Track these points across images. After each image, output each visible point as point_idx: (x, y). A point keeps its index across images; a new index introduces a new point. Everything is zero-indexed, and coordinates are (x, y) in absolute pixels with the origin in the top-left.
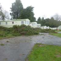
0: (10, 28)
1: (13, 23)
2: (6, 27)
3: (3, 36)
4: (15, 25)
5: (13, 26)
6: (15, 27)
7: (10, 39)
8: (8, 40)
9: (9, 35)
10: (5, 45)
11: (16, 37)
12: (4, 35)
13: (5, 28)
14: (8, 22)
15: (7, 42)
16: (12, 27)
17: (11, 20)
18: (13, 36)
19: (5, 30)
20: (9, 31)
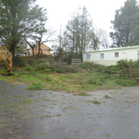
0: (111, 66)
1: (117, 54)
2: (100, 63)
3: (95, 83)
4: (122, 61)
5: (119, 62)
6: (123, 65)
7: (113, 91)
8: (107, 93)
9: (110, 82)
10: (102, 104)
11: (124, 87)
12: (98, 81)
13: (99, 66)
14: (105, 54)
15: (106, 97)
16: (115, 64)
17: (111, 49)
18: (118, 86)
19: (99, 71)
20: (109, 73)
